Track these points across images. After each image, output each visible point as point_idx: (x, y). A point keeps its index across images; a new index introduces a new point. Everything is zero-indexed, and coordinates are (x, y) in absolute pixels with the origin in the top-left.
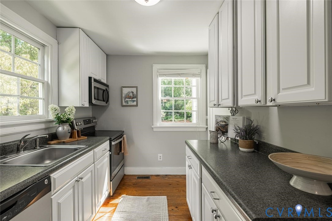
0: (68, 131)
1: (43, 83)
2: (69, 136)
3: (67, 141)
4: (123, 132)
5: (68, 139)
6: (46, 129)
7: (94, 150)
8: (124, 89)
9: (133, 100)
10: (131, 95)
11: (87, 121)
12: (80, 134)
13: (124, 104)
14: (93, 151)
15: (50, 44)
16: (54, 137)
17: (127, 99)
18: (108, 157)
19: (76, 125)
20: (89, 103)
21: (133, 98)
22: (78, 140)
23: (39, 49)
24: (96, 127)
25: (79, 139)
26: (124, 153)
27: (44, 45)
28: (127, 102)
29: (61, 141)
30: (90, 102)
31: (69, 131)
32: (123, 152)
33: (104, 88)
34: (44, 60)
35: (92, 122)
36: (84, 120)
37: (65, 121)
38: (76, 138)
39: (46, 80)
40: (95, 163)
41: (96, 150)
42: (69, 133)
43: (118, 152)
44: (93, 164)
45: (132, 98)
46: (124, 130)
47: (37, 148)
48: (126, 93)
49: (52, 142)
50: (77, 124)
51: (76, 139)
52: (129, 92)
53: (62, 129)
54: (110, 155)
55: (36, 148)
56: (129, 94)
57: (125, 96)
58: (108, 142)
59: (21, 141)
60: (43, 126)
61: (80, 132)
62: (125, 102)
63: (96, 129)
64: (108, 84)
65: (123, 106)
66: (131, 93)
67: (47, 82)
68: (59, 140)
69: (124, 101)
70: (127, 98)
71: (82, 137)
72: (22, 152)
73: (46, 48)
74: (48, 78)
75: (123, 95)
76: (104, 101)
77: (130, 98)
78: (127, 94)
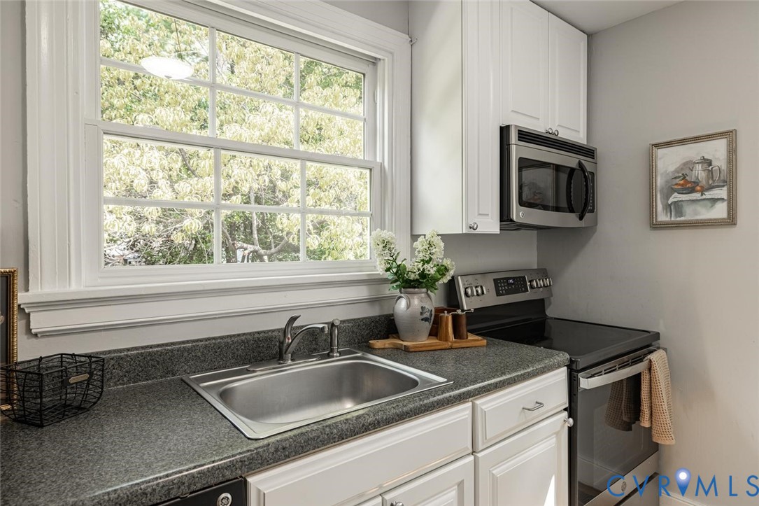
0: (422, 314)
1: (371, 170)
2: (427, 332)
3: (415, 347)
4: (657, 336)
5: (424, 340)
6: (372, 301)
7: (478, 402)
8: (661, 152)
9: (708, 195)
10: (699, 173)
11: (511, 281)
12: (464, 329)
13: (662, 217)
14: (470, 404)
15: (386, 51)
16: (387, 327)
17: (676, 197)
18: (557, 434)
19: (466, 294)
20: (501, 221)
21: (711, 188)
22: (451, 348)
23: (364, 75)
24: (550, 304)
25: (455, 345)
26: (650, 429)
27: (376, 59)
28: (677, 208)
29: (402, 345)
30: (505, 218)
31: (427, 315)
32: (646, 424)
33: (570, 160)
34: (375, 104)
35: (532, 287)
36: (495, 280)
37: (413, 281)
38: (446, 340)
39: (379, 160)
40: (479, 455)
41: (486, 403)
42: (426, 320)
43: (625, 418)
44: (472, 458)
45: (702, 191)
46: (660, 328)
47: (333, 357)
48: (672, 168)
49: (378, 344)
50: (469, 291)
51: (448, 345)
52: (689, 165)
53: (405, 306)
54: (571, 431)
55: (331, 354)
56: (687, 171)
57: (667, 182)
58: (561, 374)
59: (285, 331)
60: (362, 293)
61: (464, 321)
62: (668, 207)
63: (550, 312)
64: (592, 145)
65: (656, 226)
66: (699, 167)
67: (382, 165)
68: (399, 338)
69: (660, 207)
70: (673, 191)
71: (471, 337)
72: (290, 362)
73: (380, 65)
74: (382, 155)
75: (660, 181)
76: (572, 211)
77: (692, 190)
78: (676, 171)
